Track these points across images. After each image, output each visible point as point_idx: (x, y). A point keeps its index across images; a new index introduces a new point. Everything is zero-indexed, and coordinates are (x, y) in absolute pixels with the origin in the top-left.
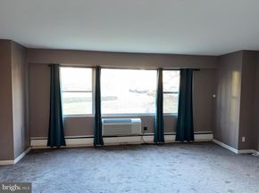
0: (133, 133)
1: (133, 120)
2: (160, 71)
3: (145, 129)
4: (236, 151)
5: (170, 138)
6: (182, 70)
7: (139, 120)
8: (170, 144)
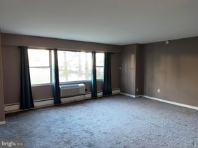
0: (81, 93)
1: (80, 85)
2: (94, 53)
3: (86, 90)
4: (134, 96)
5: (100, 94)
6: (105, 53)
7: (83, 85)
8: (101, 98)
